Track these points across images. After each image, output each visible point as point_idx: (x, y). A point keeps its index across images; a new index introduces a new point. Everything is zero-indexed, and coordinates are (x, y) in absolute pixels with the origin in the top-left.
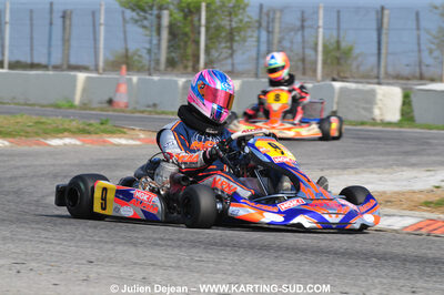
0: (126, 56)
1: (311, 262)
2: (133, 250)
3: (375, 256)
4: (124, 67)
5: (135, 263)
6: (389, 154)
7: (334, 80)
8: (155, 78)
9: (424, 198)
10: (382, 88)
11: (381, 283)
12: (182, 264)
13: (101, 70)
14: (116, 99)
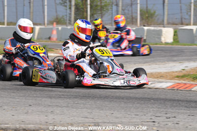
0: (57, 18)
1: (125, 102)
2: (50, 100)
3: (153, 99)
4: (55, 23)
5: (49, 105)
6: (165, 56)
7: (144, 26)
8: (69, 27)
9: (177, 74)
10: (165, 28)
11: (153, 110)
12: (69, 105)
13: (46, 25)
14: (52, 37)
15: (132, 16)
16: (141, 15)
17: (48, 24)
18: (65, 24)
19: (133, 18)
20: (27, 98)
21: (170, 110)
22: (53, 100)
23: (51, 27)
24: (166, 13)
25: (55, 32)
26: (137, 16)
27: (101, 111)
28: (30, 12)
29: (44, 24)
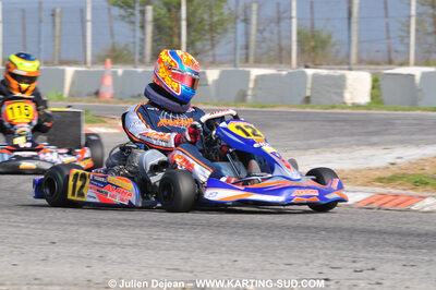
0: (114, 50)
1: (263, 237)
2: (95, 231)
3: (326, 229)
4: (108, 61)
5: (96, 243)
6: (352, 135)
7: (307, 67)
8: (140, 70)
9: (378, 174)
10: (353, 72)
11: (326, 254)
12: (140, 242)
13: (89, 65)
14: (102, 91)
15: (279, 45)
16: (300, 42)
17: (94, 63)
18: (131, 62)
19: (281, 49)
20: (47, 226)
21: (362, 254)
22: (103, 231)
23: (100, 68)
24: (354, 38)
25: (108, 81)
26: (290, 46)
27: (211, 257)
28: (54, 36)
29: (85, 63)
